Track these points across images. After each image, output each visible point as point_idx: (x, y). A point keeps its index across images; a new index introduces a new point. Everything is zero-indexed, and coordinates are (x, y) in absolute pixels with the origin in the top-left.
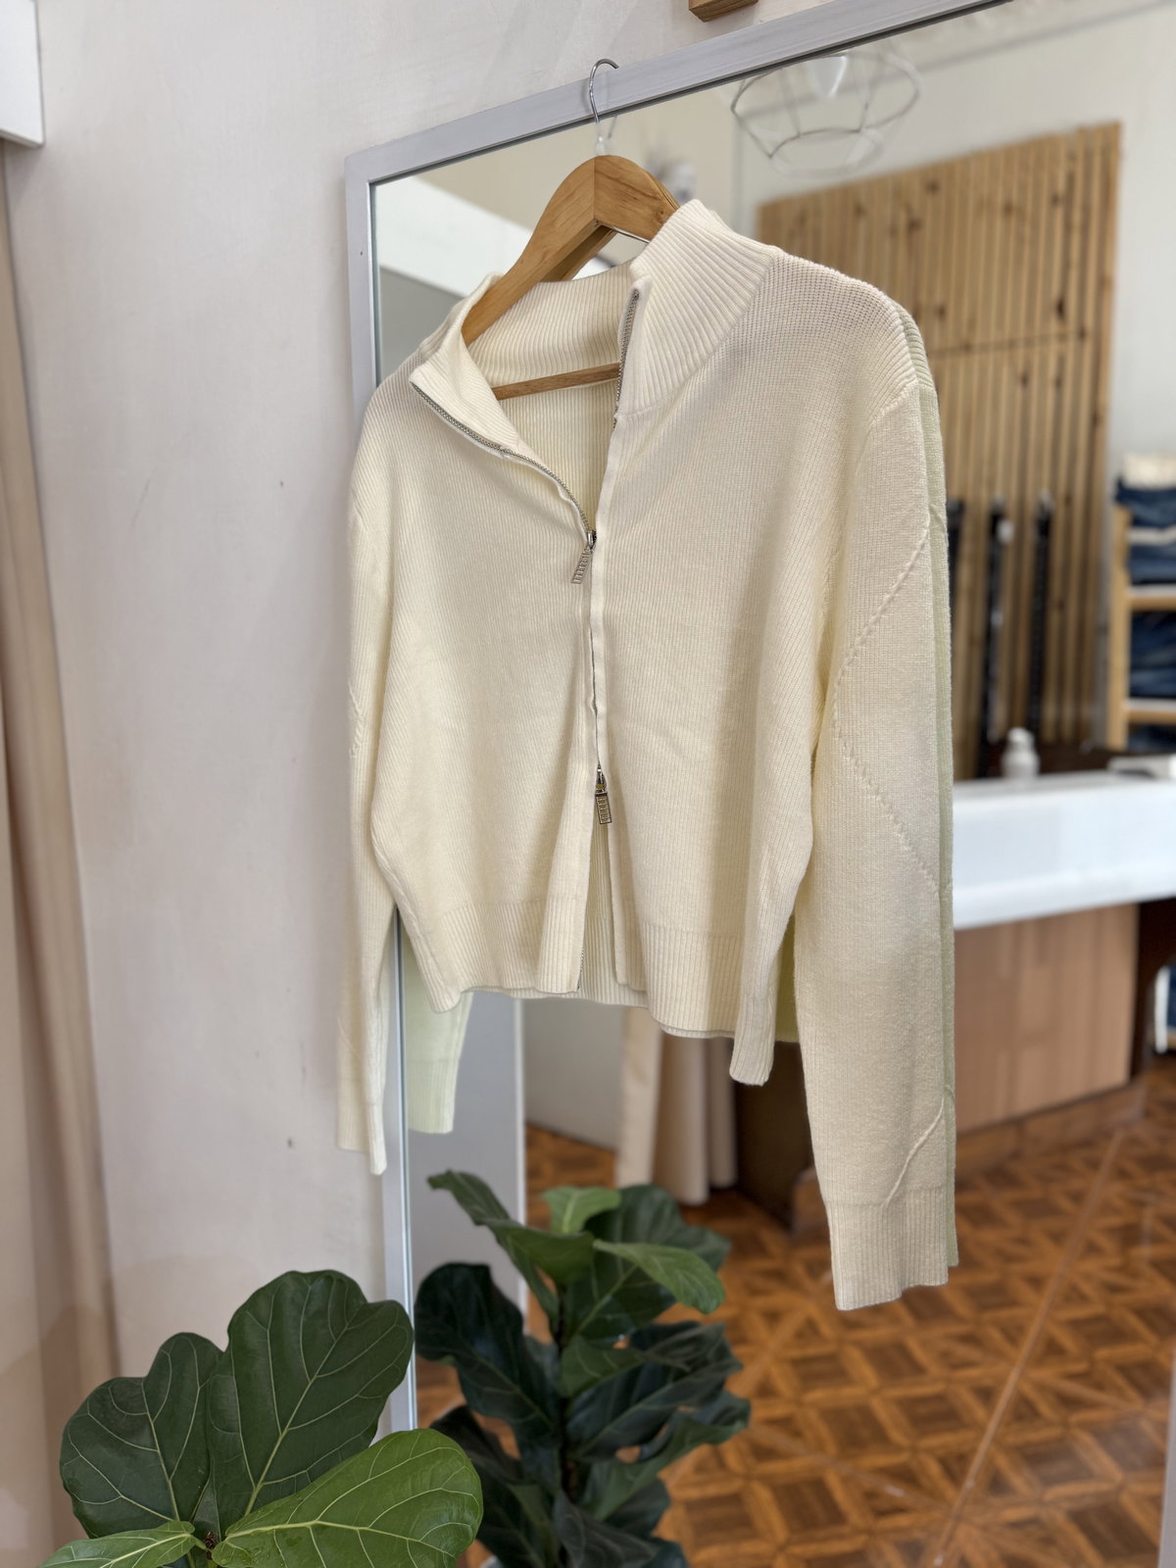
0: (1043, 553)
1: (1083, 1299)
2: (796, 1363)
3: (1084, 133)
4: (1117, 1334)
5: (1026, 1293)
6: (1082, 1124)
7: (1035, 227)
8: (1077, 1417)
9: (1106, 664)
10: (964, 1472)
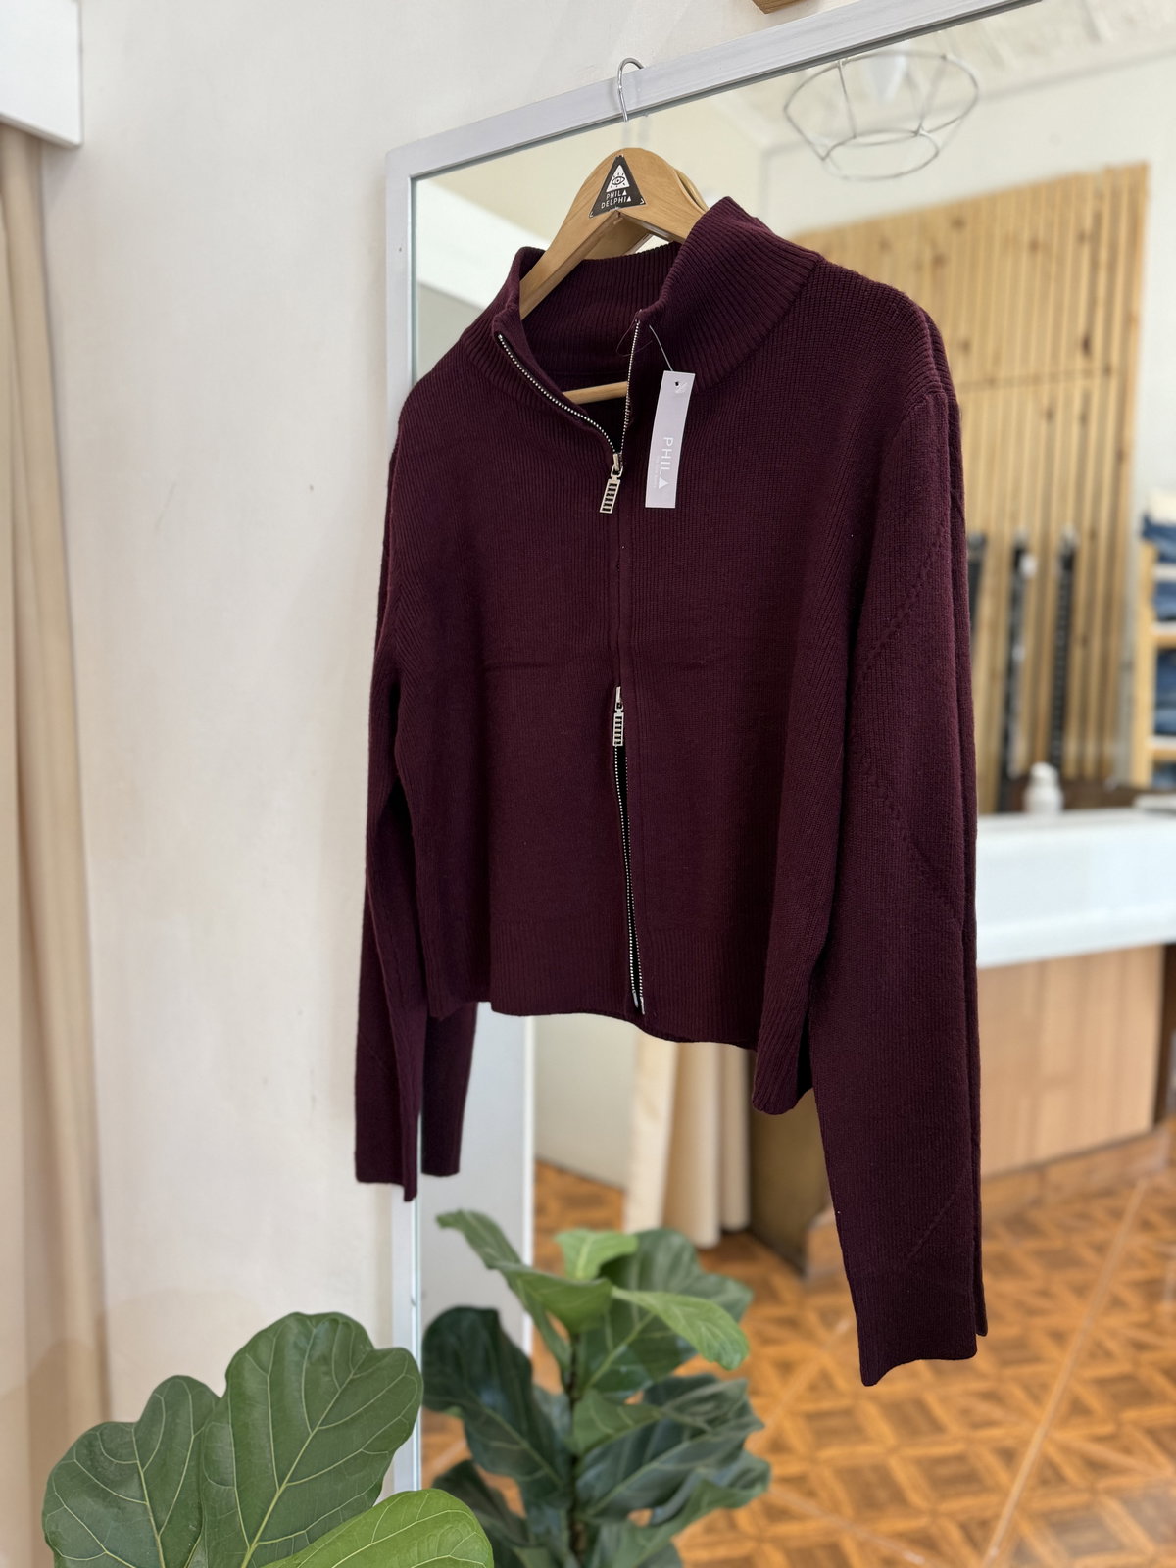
0: (1067, 589)
1: (1109, 1355)
2: (811, 1417)
3: (1111, 172)
4: (1143, 1395)
5: (1049, 1349)
6: (1105, 1171)
7: (1061, 262)
8: (1104, 1483)
9: (1131, 701)
10: (987, 1539)
